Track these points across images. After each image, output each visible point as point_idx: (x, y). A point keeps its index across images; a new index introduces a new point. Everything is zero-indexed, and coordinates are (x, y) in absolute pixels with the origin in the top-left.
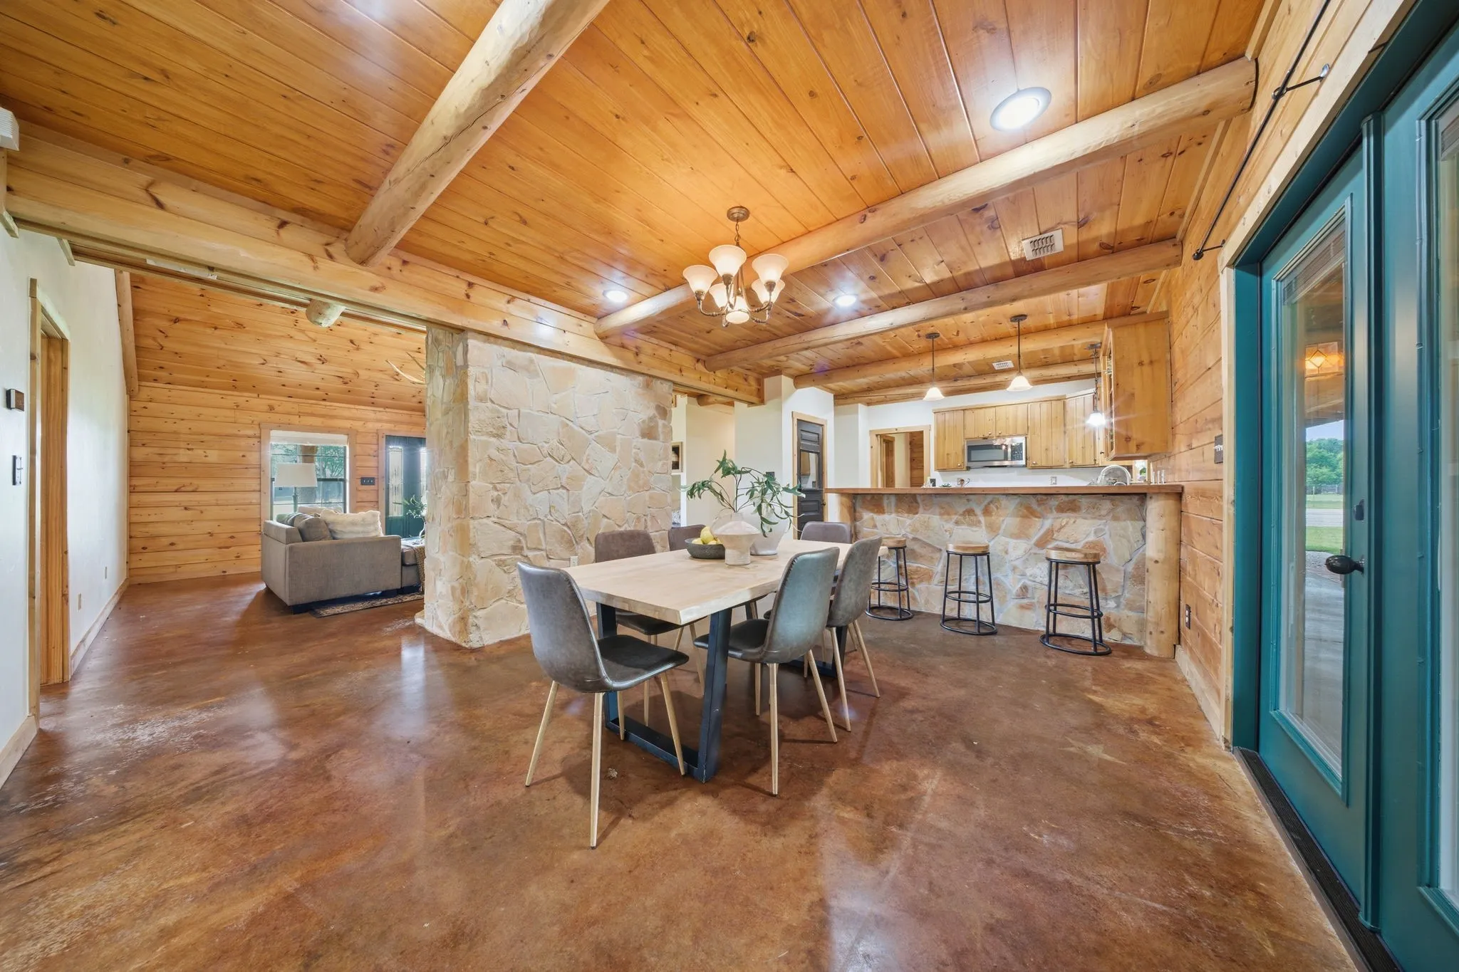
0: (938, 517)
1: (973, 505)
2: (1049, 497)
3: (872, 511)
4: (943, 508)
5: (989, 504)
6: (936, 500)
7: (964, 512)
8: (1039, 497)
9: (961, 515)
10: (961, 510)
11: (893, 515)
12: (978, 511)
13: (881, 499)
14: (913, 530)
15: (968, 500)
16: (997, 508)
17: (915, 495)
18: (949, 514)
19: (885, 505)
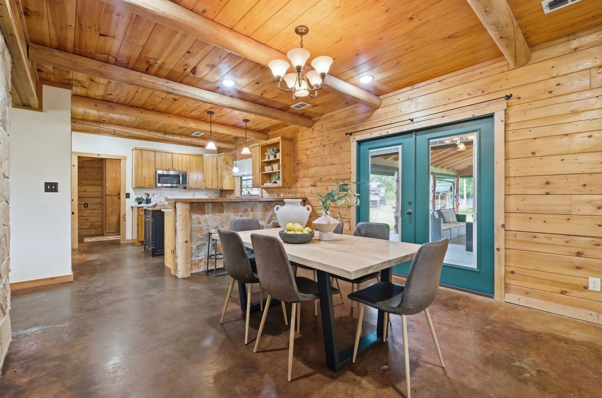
0: (233, 214)
1: (247, 207)
2: (272, 202)
3: (198, 213)
4: (235, 209)
5: (253, 206)
6: (232, 205)
7: (244, 210)
8: (269, 202)
9: (242, 212)
10: (243, 210)
11: (211, 215)
12: (249, 210)
13: (204, 206)
14: (221, 222)
15: (246, 204)
16: (256, 208)
17: (222, 202)
18: (238, 212)
19: (206, 208)
